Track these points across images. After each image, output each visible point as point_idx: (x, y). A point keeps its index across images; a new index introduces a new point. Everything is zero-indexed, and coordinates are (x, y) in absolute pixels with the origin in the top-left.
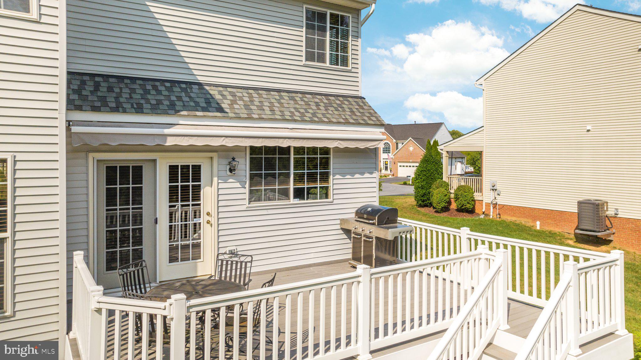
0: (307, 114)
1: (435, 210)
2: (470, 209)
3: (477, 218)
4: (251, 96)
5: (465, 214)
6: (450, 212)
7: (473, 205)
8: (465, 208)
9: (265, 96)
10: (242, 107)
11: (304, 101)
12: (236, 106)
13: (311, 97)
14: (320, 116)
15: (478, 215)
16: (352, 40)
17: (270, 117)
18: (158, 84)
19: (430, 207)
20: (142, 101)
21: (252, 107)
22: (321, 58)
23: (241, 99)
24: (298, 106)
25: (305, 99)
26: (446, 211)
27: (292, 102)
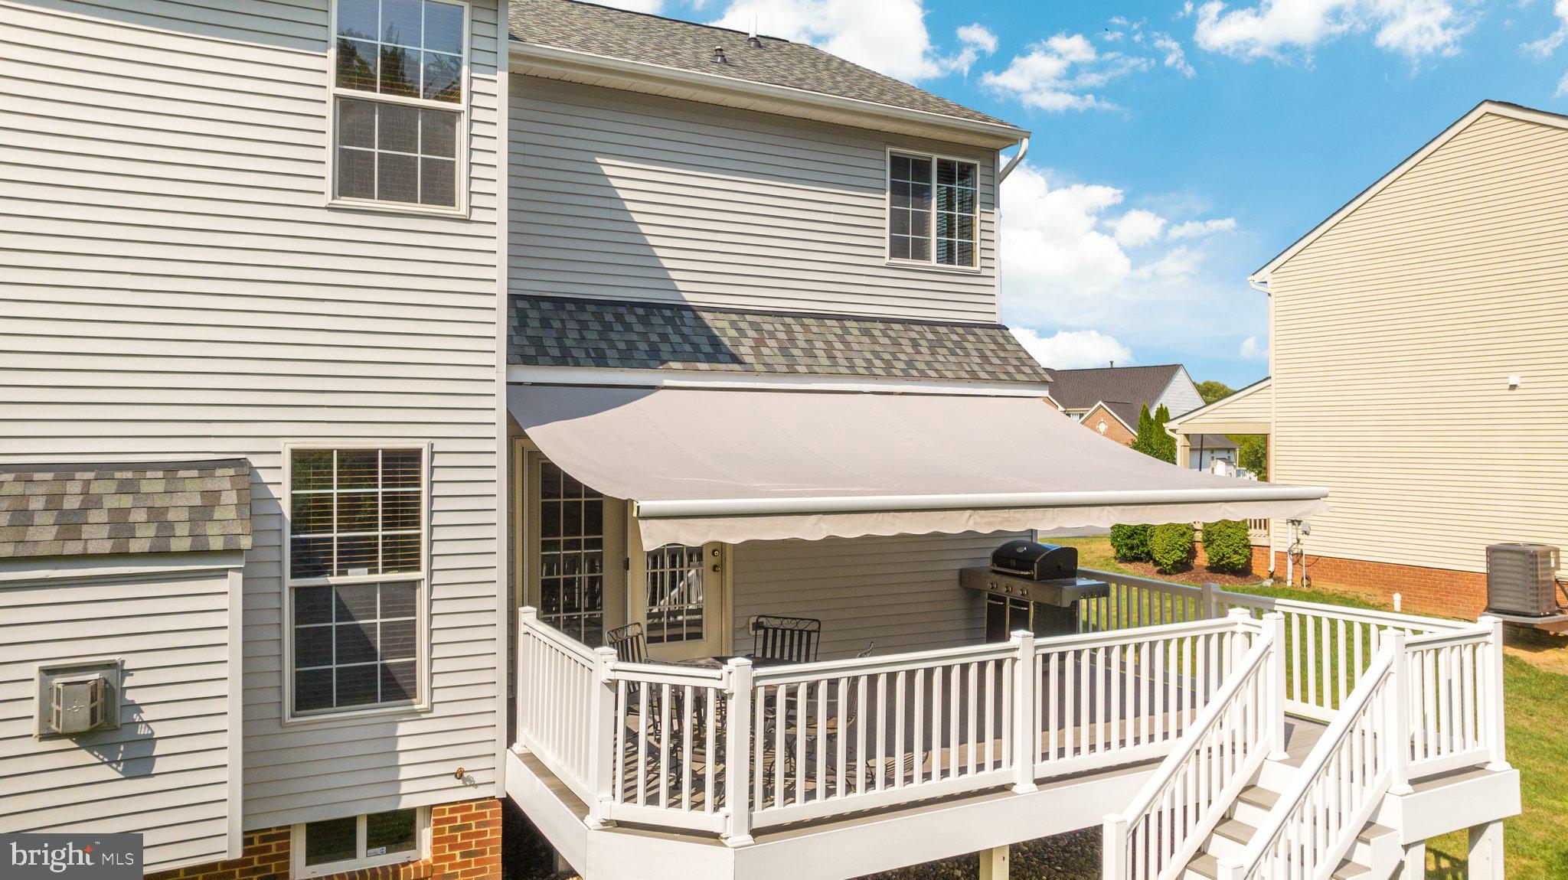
0: (896, 363)
1: (1158, 568)
2: (1240, 567)
3: (1256, 587)
4: (789, 331)
5: (1227, 577)
6: (1192, 574)
7: (1246, 556)
8: (1228, 564)
9: (815, 329)
10: (776, 351)
11: (889, 337)
12: (765, 351)
13: (902, 328)
14: (922, 366)
15: (1259, 579)
16: (981, 212)
17: (829, 370)
18: (622, 310)
19: (1148, 562)
20: (603, 345)
21: (795, 352)
22: (921, 252)
23: (772, 335)
24: (878, 348)
25: (890, 333)
26: (1185, 571)
27: (866, 340)
